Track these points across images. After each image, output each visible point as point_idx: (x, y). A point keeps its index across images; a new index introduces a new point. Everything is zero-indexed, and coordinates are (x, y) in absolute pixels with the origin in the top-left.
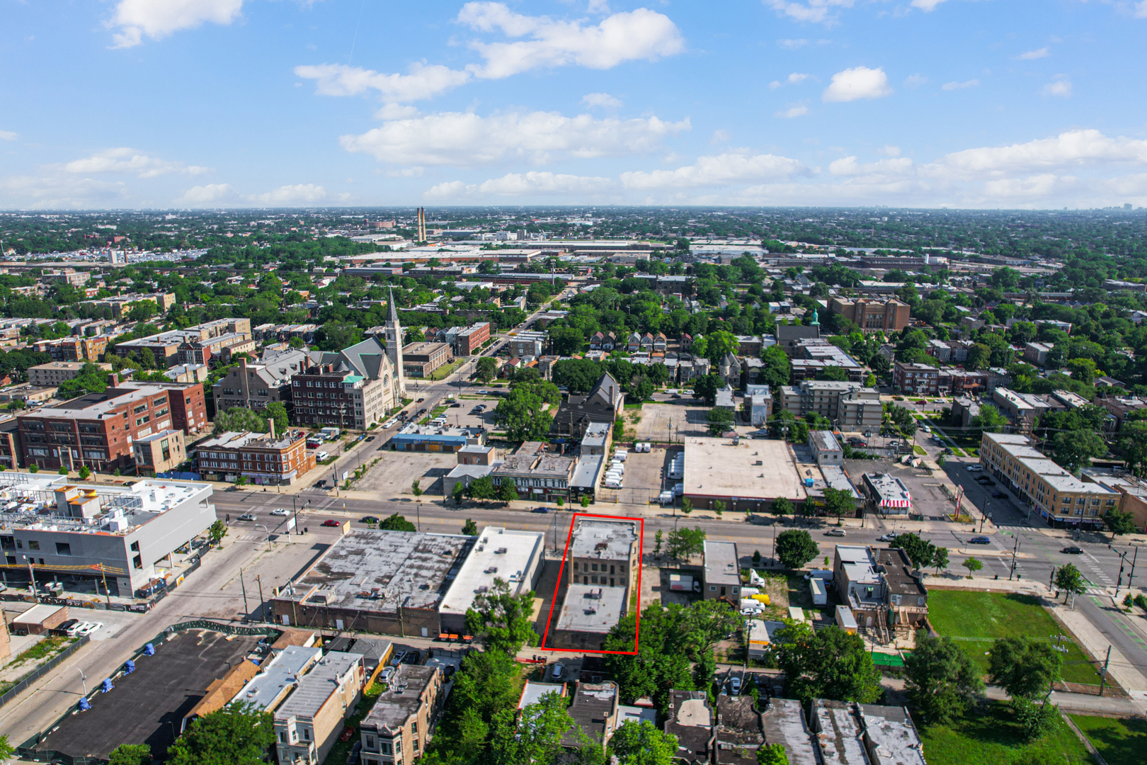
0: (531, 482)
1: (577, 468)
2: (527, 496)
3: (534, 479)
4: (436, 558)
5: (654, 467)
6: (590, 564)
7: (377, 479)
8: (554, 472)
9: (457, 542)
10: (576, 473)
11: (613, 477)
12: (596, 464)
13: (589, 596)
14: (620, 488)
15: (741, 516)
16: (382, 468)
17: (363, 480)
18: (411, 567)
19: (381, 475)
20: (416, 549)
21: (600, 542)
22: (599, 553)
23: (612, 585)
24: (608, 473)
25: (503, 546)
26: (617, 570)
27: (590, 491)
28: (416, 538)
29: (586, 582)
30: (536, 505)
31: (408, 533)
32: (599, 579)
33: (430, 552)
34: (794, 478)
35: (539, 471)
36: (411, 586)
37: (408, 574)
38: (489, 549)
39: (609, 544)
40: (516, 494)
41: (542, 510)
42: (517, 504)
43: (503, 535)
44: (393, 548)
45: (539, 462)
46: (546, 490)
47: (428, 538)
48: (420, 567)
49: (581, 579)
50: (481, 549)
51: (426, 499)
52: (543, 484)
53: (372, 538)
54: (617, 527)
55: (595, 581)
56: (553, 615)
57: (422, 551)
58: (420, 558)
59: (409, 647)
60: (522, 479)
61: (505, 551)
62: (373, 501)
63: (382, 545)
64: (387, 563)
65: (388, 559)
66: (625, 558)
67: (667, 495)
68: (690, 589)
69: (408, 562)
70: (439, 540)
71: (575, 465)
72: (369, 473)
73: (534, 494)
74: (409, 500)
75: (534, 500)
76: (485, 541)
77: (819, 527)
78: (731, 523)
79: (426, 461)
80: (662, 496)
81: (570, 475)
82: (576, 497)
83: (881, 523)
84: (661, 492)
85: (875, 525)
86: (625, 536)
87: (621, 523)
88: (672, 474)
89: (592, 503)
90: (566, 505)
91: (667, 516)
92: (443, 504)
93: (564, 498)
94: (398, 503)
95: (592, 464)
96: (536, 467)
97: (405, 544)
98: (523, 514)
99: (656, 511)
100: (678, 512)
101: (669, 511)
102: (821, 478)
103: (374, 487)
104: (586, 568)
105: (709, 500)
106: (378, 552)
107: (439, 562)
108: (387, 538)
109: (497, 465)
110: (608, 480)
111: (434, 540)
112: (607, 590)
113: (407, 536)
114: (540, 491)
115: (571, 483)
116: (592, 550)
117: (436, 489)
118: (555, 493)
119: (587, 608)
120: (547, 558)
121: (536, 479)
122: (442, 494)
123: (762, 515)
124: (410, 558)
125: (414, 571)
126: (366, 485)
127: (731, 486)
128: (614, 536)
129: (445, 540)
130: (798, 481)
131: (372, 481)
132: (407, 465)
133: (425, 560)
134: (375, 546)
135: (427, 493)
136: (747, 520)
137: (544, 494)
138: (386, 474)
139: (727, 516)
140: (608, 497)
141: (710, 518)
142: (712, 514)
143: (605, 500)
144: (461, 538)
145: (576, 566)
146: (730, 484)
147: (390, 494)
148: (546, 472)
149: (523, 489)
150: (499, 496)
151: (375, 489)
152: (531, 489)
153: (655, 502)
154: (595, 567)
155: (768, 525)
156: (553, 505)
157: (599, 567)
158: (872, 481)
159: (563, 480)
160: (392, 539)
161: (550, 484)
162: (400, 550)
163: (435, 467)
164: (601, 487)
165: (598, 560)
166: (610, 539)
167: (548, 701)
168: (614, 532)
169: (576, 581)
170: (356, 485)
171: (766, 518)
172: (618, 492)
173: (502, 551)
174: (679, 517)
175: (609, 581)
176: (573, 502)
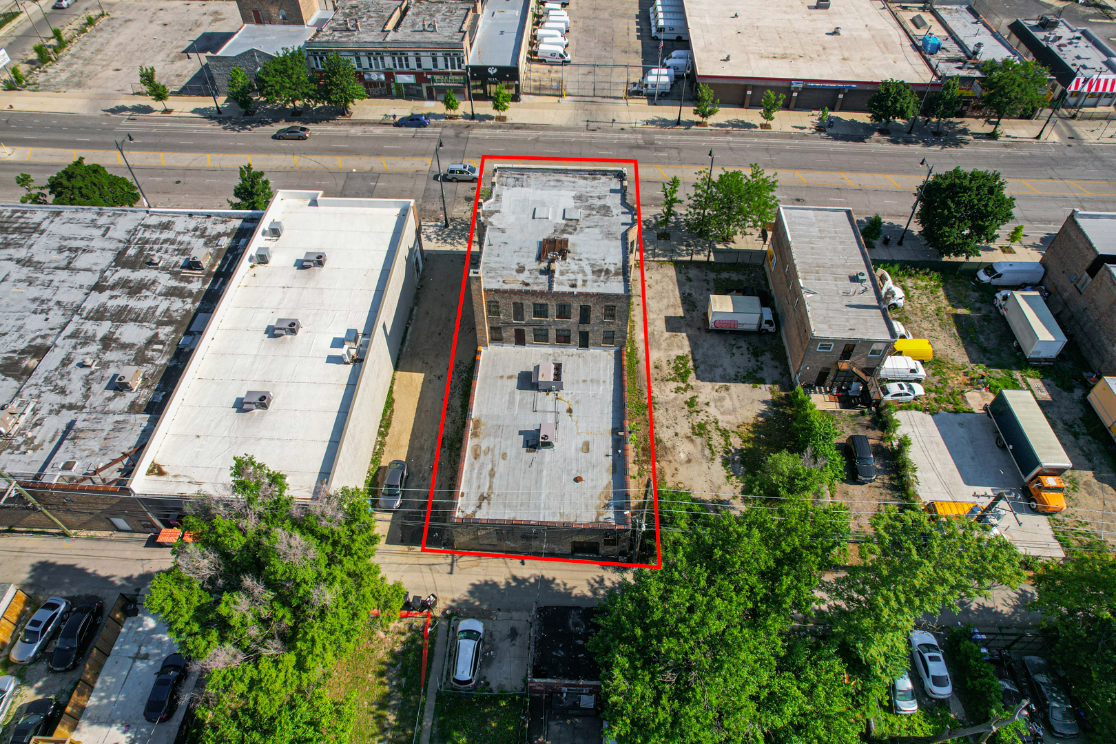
0: (388, 61)
1: (480, 23)
2: (385, 90)
3: (393, 54)
4: (165, 281)
5: (623, 16)
6: (528, 303)
7: (88, 62)
8: (433, 37)
9: (221, 228)
10: (478, 35)
11: (551, 43)
12: (518, 13)
13: (527, 381)
14: (566, 63)
15: (807, 119)
16: (101, 38)
17: (59, 66)
18: (99, 315)
19: (99, 51)
20: (121, 260)
21: (547, 233)
22: (549, 272)
23: (584, 342)
24: (540, 32)
25: (315, 247)
26: (597, 313)
27: (509, 74)
28: (125, 222)
29: (520, 339)
30: (403, 109)
31: (108, 210)
32: (552, 334)
33: (150, 264)
34: (896, 35)
35: (399, 36)
36: (87, 382)
37: (87, 341)
38: (283, 255)
39: (571, 239)
40: (360, 88)
41: (414, 121)
42: (367, 109)
43: (321, 209)
44: (62, 258)
45: (404, 13)
46: (420, 77)
47: (153, 220)
48: (120, 316)
49: (509, 333)
50: (262, 259)
51: (183, 106)
52: (413, 63)
53: (19, 230)
54: (584, 185)
55: (541, 337)
56: (449, 430)
57: (133, 265)
58: (123, 284)
59: (82, 572)
60: (369, 54)
61: (320, 261)
62: (72, 116)
63: (41, 249)
64: (42, 307)
65: (47, 294)
66: (615, 287)
67: (660, 77)
68: (754, 327)
69: (95, 300)
70: (180, 224)
71: (476, 18)
72: (73, 48)
73: (398, 86)
74: (148, 110)
75: (399, 97)
76: (275, 232)
77: (957, 143)
78: (790, 136)
79: (194, 17)
80: (651, 79)
81: (466, 43)
82: (483, 86)
83: (1070, 128)
84: (646, 72)
85: (1061, 134)
86: (605, 211)
87: (593, 173)
88: (660, 30)
89: (515, 98)
90: (464, 107)
91: (664, 123)
92: (217, 116)
93: (458, 91)
94: (124, 118)
95: (509, 12)
96: (396, 28)
97: (98, 243)
98: (378, 131)
99: (638, 113)
100: (688, 113)
101: (669, 112)
102: (945, 34)
103: (77, 82)
104: (519, 311)
105: (746, 88)
106: (25, 272)
107: (171, 293)
108: (56, 227)
109: (321, 23)
110: (544, 48)
111: (166, 226)
112: (570, 356)
113: (103, 220)
114: (410, 79)
115: (472, 58)
116: (531, 263)
117: (201, 84)
118: (440, 82)
119: (530, 424)
120: (428, 246)
121: (399, 53)
122: (214, 93)
123: (846, 116)
124: (99, 287)
125: (104, 328)
126: (64, 76)
127: (784, 57)
128: (578, 214)
129: (192, 224)
130: (907, 43)
131: (78, 66)
132: (155, 28)
133: (135, 289)
134: (22, 253)
135: (185, 91)
136: (820, 129)
137: (418, 83)
138: (110, 50)
139: (784, 121)
140: (546, 83)
141: (749, 126)
142: (753, 116)
143: (539, 91)
144: (230, 217)
145: (494, 309)
146: (779, 51)
147: (107, 97)
148: (418, 37)
149: (374, 77)
150: (323, 93)
151: (79, 85)
152: (389, 75)
153: (637, 92)
154: (541, 311)
155: (860, 139)
156: (436, 107)
157: (553, 310)
158: (1040, 35)
159: (453, 53)
160: (68, 230)
161: (427, 63)
162: (82, 261)
163: (210, 30)
164: (529, 60)
165: (549, 294)
166: (571, 225)
167: (452, 615)
168: (579, 198)
169: (497, 338)
170: (41, 78)
171: (853, 123)
172: (565, 73)
173: (312, 263)
174: (689, 124)
175: (576, 338)
176: (477, 98)
